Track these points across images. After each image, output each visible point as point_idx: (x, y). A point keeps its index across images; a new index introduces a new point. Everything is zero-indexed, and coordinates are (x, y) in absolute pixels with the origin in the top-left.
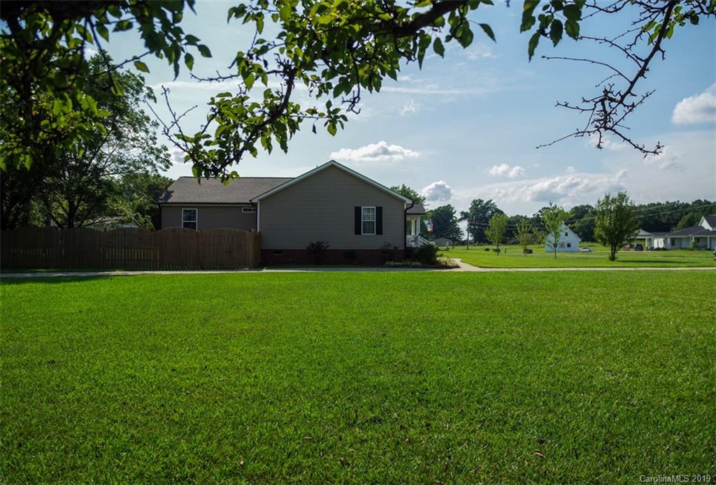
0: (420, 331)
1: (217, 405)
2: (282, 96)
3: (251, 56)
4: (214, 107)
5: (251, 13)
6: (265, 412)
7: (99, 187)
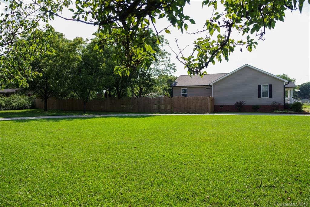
0: (294, 145)
1: (197, 170)
2: (226, 37)
3: (212, 21)
4: (196, 45)
5: (211, 2)
6: (218, 176)
7: (150, 81)
